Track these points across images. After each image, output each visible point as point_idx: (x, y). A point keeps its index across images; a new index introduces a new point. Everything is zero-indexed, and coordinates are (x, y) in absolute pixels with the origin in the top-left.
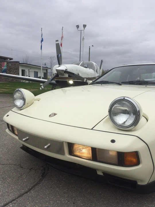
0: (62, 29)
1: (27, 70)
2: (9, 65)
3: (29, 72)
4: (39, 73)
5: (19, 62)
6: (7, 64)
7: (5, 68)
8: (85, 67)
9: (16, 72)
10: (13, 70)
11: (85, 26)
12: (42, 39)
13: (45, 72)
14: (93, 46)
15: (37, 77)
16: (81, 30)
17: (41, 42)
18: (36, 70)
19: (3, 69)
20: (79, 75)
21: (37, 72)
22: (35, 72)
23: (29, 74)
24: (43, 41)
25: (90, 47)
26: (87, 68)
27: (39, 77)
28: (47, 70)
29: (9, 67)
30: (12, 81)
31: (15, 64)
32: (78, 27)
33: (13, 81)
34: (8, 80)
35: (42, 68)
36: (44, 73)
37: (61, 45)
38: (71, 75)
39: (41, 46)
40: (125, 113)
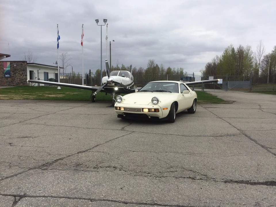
0: (82, 27)
1: (35, 71)
2: (14, 66)
3: (38, 73)
4: (49, 74)
5: (26, 62)
6: (11, 64)
7: (8, 69)
8: (123, 76)
9: (22, 73)
10: (19, 71)
11: (105, 21)
12: (59, 36)
14: (113, 41)
15: (48, 80)
16: (101, 25)
18: (47, 71)
19: (5, 70)
20: (122, 83)
21: (48, 73)
22: (45, 73)
23: (38, 76)
24: (59, 39)
25: (110, 42)
26: (124, 77)
27: (50, 79)
29: (13, 67)
30: (17, 85)
31: (22, 65)
32: (98, 22)
33: (19, 85)
34: (11, 84)
35: (59, 68)
37: (82, 43)
38: (117, 84)
39: (58, 45)
40: (155, 100)
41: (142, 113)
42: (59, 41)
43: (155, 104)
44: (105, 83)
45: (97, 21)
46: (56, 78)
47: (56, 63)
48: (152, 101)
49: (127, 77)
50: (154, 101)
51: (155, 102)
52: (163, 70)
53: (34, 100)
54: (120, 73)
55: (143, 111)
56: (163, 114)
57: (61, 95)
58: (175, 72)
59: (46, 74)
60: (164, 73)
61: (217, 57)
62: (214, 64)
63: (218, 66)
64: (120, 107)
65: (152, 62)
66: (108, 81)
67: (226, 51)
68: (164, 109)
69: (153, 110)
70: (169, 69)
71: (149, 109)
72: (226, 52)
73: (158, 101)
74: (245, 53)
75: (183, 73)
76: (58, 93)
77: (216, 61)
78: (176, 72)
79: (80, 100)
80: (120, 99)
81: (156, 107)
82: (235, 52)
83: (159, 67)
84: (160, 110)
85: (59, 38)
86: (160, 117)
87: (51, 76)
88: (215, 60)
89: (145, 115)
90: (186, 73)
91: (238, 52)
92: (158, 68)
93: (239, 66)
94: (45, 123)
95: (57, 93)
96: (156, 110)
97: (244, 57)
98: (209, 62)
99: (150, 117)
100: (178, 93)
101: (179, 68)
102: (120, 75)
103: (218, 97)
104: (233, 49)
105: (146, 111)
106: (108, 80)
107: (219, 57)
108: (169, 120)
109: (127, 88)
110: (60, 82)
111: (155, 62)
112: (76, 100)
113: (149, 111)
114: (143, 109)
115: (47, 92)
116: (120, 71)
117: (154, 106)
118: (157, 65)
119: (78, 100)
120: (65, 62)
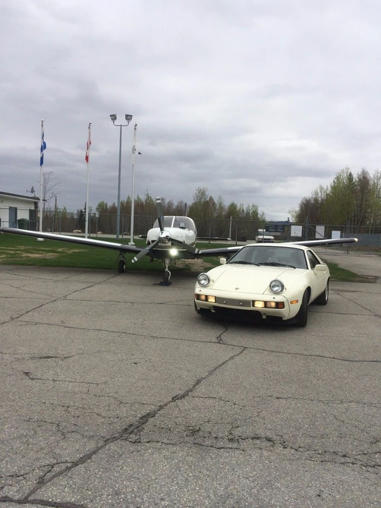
0: (89, 128)
4: (18, 212)
11: (128, 117)
12: (44, 143)
13: (33, 208)
15: (16, 222)
16: (121, 126)
17: (42, 151)
18: (14, 205)
21: (16, 209)
22: (10, 208)
24: (45, 148)
26: (184, 228)
27: (19, 220)
28: (36, 204)
32: (115, 119)
36: (31, 211)
37: (87, 158)
38: (175, 243)
39: (42, 159)
40: (277, 286)
41: (251, 308)
42: (44, 151)
43: (276, 293)
44: (153, 241)
45: (114, 117)
46: (30, 219)
47: (33, 191)
48: (271, 287)
49: (189, 229)
50: (274, 287)
51: (276, 289)
52: (221, 208)
53: (5, 264)
54: (176, 220)
55: (253, 306)
56: (290, 311)
57: (51, 254)
58: (243, 211)
59: (13, 211)
60: (224, 213)
61: (321, 188)
62: (316, 200)
63: (322, 204)
64: (206, 297)
65: (202, 193)
66: (160, 238)
67: (338, 178)
68: (292, 302)
69: (273, 305)
70: (233, 206)
71: (266, 303)
72: (338, 180)
73: (283, 286)
74: (371, 183)
75: (257, 214)
76: (45, 250)
77: (320, 195)
78: (245, 211)
79: (93, 268)
80: (205, 279)
81: (279, 298)
82: (354, 181)
83: (216, 201)
84: (286, 304)
85: (43, 147)
86: (285, 317)
87: (23, 215)
88: (317, 194)
89: (257, 314)
90: (263, 214)
91: (360, 180)
92: (214, 203)
93: (361, 205)
94: (62, 322)
95: (42, 250)
96: (280, 305)
97: (370, 190)
98: (307, 197)
99: (264, 317)
100: (308, 268)
101: (251, 205)
102: (177, 225)
103: (341, 266)
104: (350, 174)
105: (259, 305)
106: (162, 236)
107: (325, 188)
108: (299, 322)
109: (196, 252)
110: (43, 231)
111: (207, 193)
112: (87, 268)
113: (266, 306)
114: (254, 302)
115: (23, 248)
116: (174, 217)
117: (274, 296)
118: (211, 199)
119: (91, 268)
120: (47, 189)
